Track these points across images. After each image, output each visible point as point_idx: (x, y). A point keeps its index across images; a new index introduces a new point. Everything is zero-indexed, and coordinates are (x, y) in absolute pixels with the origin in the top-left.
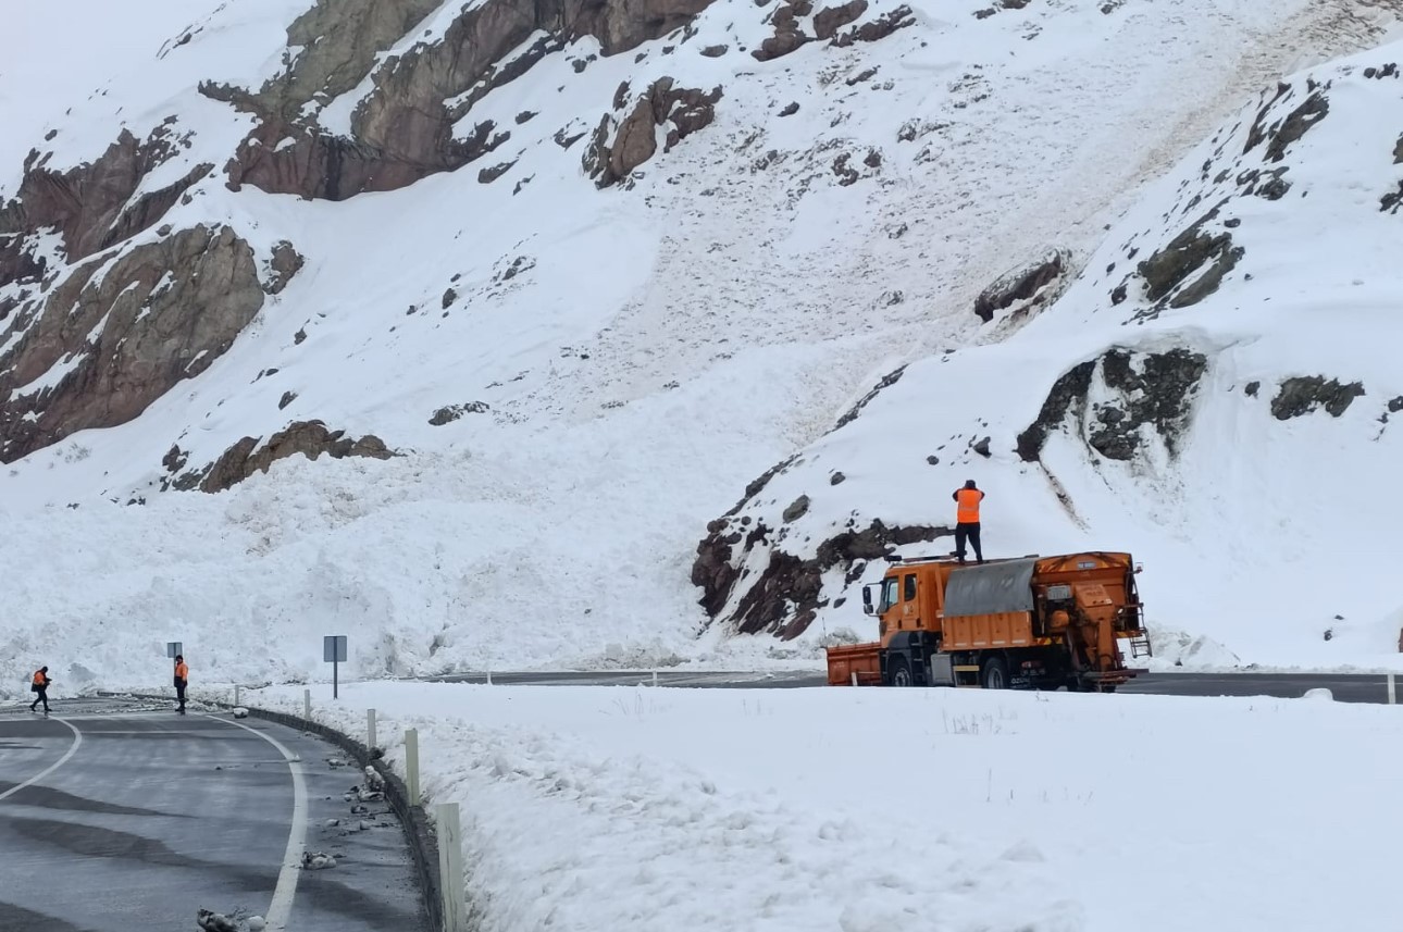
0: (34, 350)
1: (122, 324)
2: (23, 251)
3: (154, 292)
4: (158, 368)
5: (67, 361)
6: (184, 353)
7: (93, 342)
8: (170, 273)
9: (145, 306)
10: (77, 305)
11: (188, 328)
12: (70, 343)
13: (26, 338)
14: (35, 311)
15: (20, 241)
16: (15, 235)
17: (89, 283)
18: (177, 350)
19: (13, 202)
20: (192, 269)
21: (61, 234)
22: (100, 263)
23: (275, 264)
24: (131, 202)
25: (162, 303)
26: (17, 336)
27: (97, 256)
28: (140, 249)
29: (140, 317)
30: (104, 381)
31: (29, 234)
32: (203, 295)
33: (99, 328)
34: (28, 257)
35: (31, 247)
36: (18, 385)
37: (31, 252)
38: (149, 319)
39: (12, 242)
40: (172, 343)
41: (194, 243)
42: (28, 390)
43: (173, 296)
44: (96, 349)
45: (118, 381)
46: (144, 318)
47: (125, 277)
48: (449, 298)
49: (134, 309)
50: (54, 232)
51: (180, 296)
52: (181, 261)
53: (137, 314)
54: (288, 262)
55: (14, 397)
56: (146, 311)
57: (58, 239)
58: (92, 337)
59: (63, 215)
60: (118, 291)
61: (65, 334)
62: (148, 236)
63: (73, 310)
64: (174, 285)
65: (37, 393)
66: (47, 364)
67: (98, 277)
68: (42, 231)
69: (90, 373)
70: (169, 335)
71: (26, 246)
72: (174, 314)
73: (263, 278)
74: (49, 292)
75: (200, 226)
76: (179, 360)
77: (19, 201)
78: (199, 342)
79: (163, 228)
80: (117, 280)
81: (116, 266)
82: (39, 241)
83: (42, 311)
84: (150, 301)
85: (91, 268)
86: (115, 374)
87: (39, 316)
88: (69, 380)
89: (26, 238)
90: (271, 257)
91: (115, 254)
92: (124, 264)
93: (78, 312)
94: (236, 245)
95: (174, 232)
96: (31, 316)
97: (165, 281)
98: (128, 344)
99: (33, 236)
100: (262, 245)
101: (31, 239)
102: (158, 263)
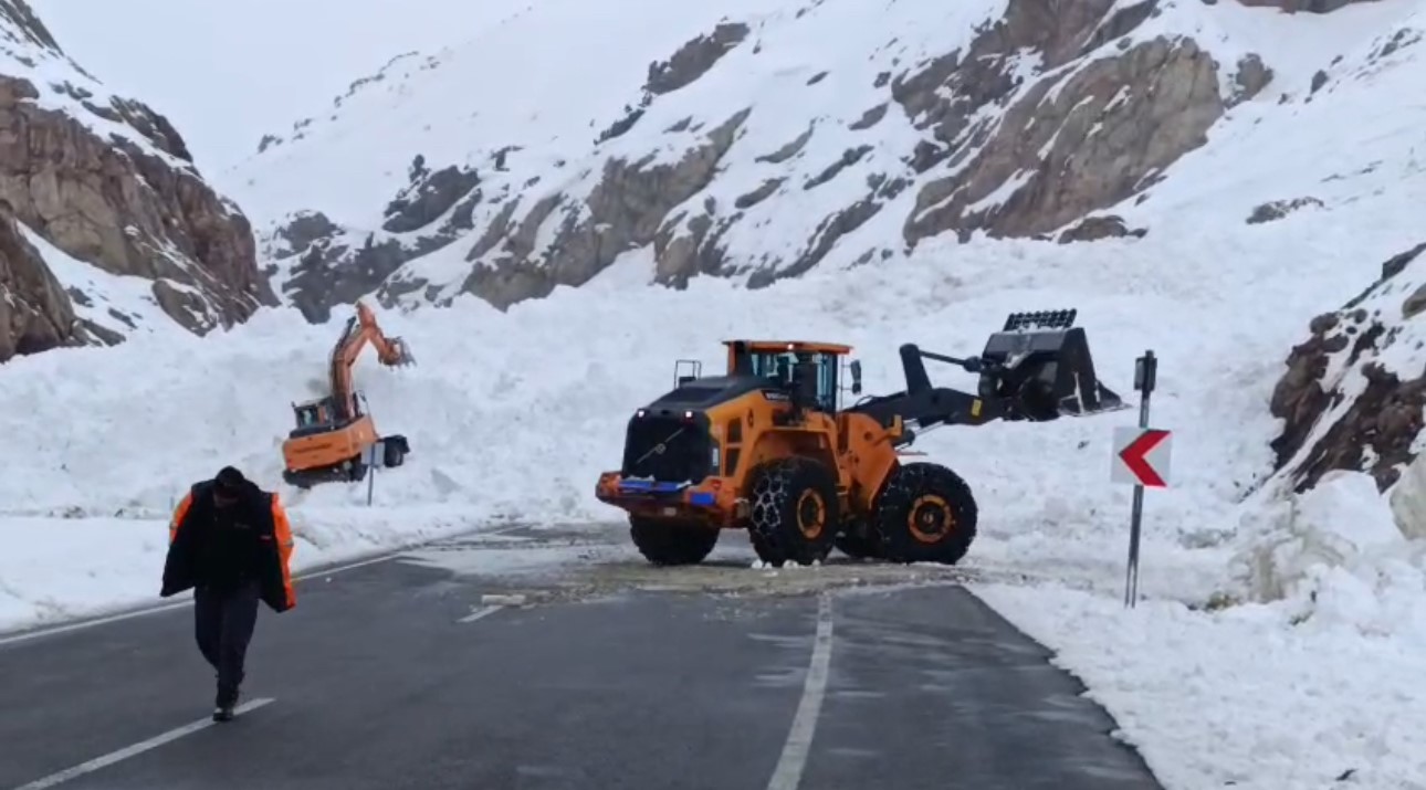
0: (988, 167)
1: (1074, 139)
2: (1003, 72)
3: (1108, 107)
4: (1105, 186)
5: (1018, 177)
6: (1133, 172)
7: (1043, 158)
8: (1127, 88)
9: (1097, 121)
10: (1032, 121)
11: (1139, 145)
12: (1022, 161)
13: (982, 155)
14: (993, 127)
15: (1002, 62)
16: (998, 55)
17: (1045, 98)
18: (1127, 168)
19: (999, 24)
20: (1149, 83)
21: (1040, 54)
22: (1057, 79)
23: (1240, 79)
24: (1106, 19)
25: (1115, 119)
26: (975, 152)
27: (1056, 71)
28: (1097, 62)
29: (1092, 132)
30: (1050, 199)
31: (1011, 54)
32: (1159, 109)
33: (1050, 145)
34: (1008, 76)
35: (1011, 68)
36: (971, 201)
37: (1011, 72)
38: (1102, 134)
39: (994, 63)
40: (1122, 161)
41: (1153, 56)
42: (978, 207)
43: (1126, 112)
44: (1045, 166)
45: (1064, 198)
46: (1096, 134)
47: (1081, 91)
48: (1319, 80)
49: (1086, 123)
50: (1035, 52)
51: (1134, 111)
52: (1138, 74)
53: (1089, 129)
54: (1254, 77)
55: (965, 213)
56: (1098, 127)
57: (1037, 59)
58: (1043, 153)
59: (1045, 35)
60: (1073, 104)
61: (1019, 150)
62: (1110, 48)
63: (1028, 126)
64: (1130, 100)
65: (986, 209)
66: (1000, 179)
67: (1054, 92)
68: (1024, 51)
69: (1038, 189)
70: (1121, 152)
71: (1007, 66)
72: (1129, 130)
73: (1225, 93)
74: (1007, 108)
75: (1161, 39)
76: (1128, 178)
77: (1005, 21)
78: (1150, 159)
79: (1122, 42)
80: (1072, 96)
81: (1071, 81)
82: (1019, 61)
83: (998, 129)
84: (1102, 117)
85: (1048, 83)
86: (1062, 192)
87: (995, 133)
88: (1017, 197)
89: (1008, 59)
90: (1235, 70)
91: (1073, 68)
92: (1080, 79)
93: (1034, 128)
94: (1197, 56)
95: (1133, 45)
96: (988, 133)
97: (1121, 95)
98: (1077, 161)
99: (1014, 57)
100: (1228, 58)
101: (1011, 60)
102: (1115, 78)
